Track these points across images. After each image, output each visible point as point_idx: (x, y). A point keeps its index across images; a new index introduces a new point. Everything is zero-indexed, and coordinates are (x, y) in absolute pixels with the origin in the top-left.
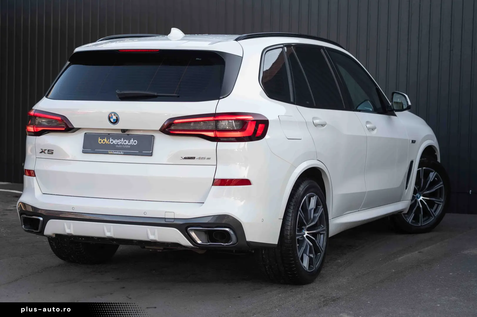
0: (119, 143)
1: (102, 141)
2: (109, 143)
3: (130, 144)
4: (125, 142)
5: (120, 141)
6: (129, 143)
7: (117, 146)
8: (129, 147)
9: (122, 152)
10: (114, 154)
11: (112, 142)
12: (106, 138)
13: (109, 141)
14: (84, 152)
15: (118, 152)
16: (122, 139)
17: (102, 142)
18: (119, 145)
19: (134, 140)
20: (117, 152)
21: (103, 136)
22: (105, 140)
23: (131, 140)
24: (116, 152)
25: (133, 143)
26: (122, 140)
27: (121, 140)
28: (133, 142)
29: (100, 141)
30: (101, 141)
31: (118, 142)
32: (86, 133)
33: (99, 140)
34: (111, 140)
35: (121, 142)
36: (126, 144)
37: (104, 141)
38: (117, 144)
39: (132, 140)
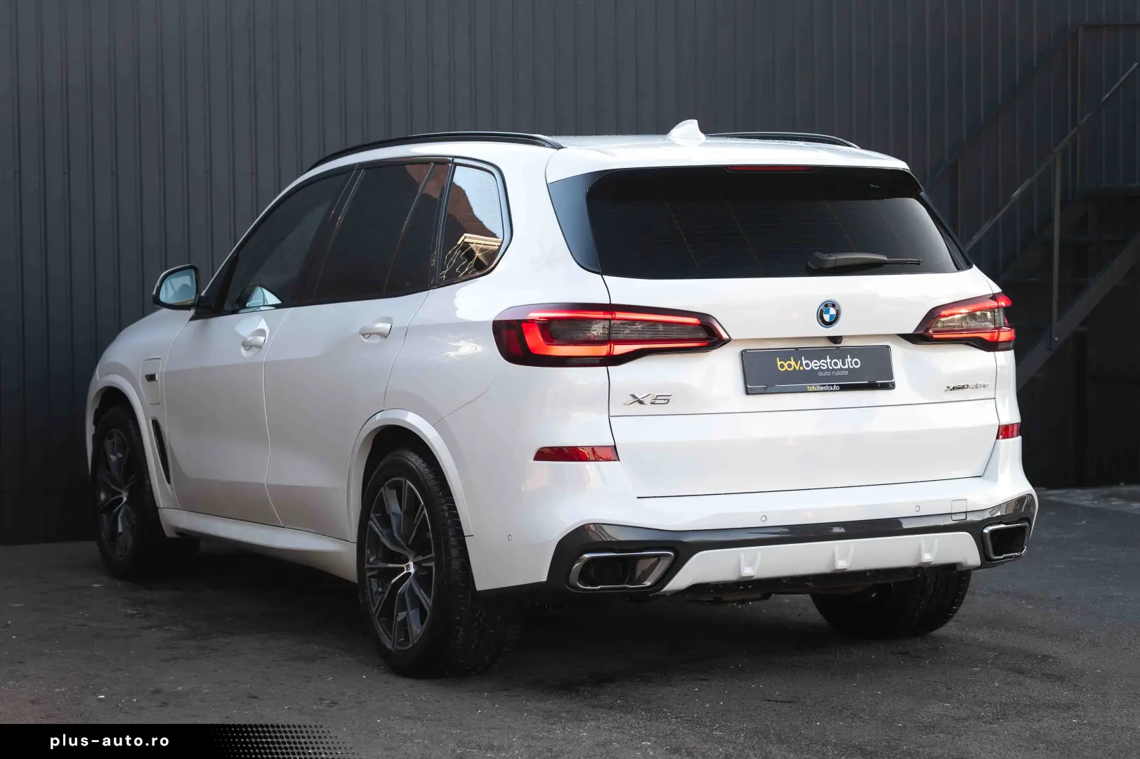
0: (824, 366)
1: (786, 365)
2: (801, 368)
3: (847, 366)
4: (836, 364)
5: (823, 362)
6: (844, 364)
7: (820, 374)
8: (847, 373)
9: (836, 385)
10: (821, 391)
11: (807, 365)
12: (792, 358)
13: (801, 365)
14: (748, 392)
15: (829, 385)
16: (828, 357)
17: (786, 367)
18: (824, 371)
19: (852, 358)
20: (826, 385)
21: (785, 354)
22: (793, 363)
23: (847, 358)
24: (824, 386)
25: (852, 365)
26: (829, 360)
27: (826, 359)
28: (852, 363)
29: (782, 366)
30: (784, 366)
31: (821, 365)
32: (745, 351)
33: (779, 363)
34: (804, 362)
35: (827, 364)
36: (839, 367)
37: (790, 366)
38: (820, 369)
39: (849, 360)
